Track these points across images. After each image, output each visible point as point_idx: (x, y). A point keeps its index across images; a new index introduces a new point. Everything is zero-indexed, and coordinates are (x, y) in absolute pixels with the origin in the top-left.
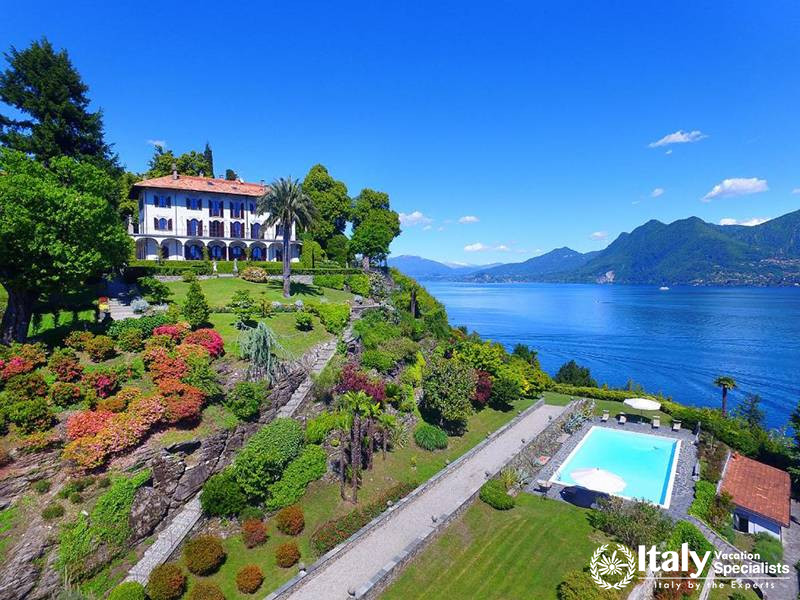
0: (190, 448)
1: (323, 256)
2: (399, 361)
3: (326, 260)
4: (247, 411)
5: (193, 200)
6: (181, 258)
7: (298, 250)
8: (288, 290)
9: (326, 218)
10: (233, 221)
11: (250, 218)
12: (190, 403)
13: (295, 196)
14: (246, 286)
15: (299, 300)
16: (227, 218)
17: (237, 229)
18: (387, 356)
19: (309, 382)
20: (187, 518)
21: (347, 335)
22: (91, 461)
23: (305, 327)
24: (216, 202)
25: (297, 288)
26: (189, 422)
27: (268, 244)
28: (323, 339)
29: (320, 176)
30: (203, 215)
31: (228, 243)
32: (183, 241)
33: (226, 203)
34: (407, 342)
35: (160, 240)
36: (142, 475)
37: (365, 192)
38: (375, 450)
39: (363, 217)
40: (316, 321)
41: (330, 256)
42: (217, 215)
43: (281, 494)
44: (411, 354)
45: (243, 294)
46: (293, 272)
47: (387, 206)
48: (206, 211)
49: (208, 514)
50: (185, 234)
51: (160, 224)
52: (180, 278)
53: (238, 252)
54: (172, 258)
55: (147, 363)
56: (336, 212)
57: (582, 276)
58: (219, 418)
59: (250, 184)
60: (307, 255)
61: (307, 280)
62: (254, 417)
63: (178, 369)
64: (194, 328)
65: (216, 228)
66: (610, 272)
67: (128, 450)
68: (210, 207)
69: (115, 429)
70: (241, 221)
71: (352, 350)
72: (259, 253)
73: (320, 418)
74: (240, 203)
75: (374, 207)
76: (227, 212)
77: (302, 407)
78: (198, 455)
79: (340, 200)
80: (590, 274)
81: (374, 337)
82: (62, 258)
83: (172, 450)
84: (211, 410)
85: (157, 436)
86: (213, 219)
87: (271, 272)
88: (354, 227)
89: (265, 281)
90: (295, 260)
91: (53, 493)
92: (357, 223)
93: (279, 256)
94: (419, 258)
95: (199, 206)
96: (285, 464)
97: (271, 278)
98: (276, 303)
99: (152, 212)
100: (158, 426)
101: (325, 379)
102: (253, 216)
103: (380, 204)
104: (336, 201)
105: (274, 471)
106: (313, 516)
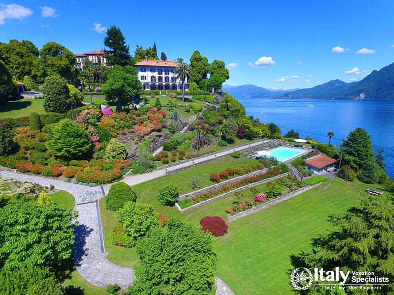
0: (160, 136)
1: (198, 88)
2: (217, 123)
3: (199, 90)
4: (172, 130)
5: (152, 69)
6: (149, 90)
7: (188, 86)
8: (183, 100)
9: (199, 73)
10: (166, 76)
11: (171, 75)
12: (159, 126)
13: (186, 69)
14: (171, 99)
15: (187, 104)
16: (163, 75)
17: (167, 79)
18: (212, 121)
19: (188, 126)
20: (160, 150)
21: (201, 114)
22: (142, 135)
23: (188, 111)
24: (160, 69)
25: (186, 100)
26: (159, 131)
27: (177, 84)
28: (193, 115)
29: (197, 57)
30: (156, 74)
31: (164, 84)
32: (150, 84)
33: (163, 70)
34: (220, 118)
35: (143, 83)
36: (151, 140)
37: (215, 61)
38: (205, 144)
39: (214, 72)
40: (191, 110)
41: (200, 88)
42: (160, 74)
43: (179, 148)
44: (221, 121)
45: (170, 101)
46: (185, 94)
47: (224, 67)
48: (157, 73)
49: (164, 149)
50: (150, 81)
51: (143, 78)
52: (150, 96)
53: (167, 87)
54: (146, 90)
55: (149, 117)
56: (203, 70)
57: (345, 96)
58: (165, 131)
59: (171, 62)
60: (191, 88)
61: (190, 97)
62: (173, 132)
63: (157, 119)
64: (158, 110)
65: (160, 79)
66: (363, 94)
67: (148, 134)
68: (158, 71)
69: (145, 130)
70: (168, 76)
71: (201, 119)
72: (174, 87)
73: (190, 134)
74: (168, 70)
75: (218, 67)
76: (163, 73)
77: (186, 132)
78: (162, 138)
79: (205, 65)
80: (351, 95)
81: (209, 115)
82: (129, 91)
83: (156, 136)
84: (164, 129)
85: (153, 133)
86: (159, 76)
87: (178, 94)
88: (211, 75)
89: (176, 97)
90: (187, 90)
91: (135, 140)
92: (212, 74)
93: (181, 88)
94: (254, 86)
95: (155, 71)
96: (181, 142)
97: (178, 96)
98: (180, 104)
99: (140, 74)
100: (153, 131)
101: (192, 124)
102: (173, 74)
103: (221, 66)
104: (203, 66)
105: (179, 143)
106: (187, 153)
